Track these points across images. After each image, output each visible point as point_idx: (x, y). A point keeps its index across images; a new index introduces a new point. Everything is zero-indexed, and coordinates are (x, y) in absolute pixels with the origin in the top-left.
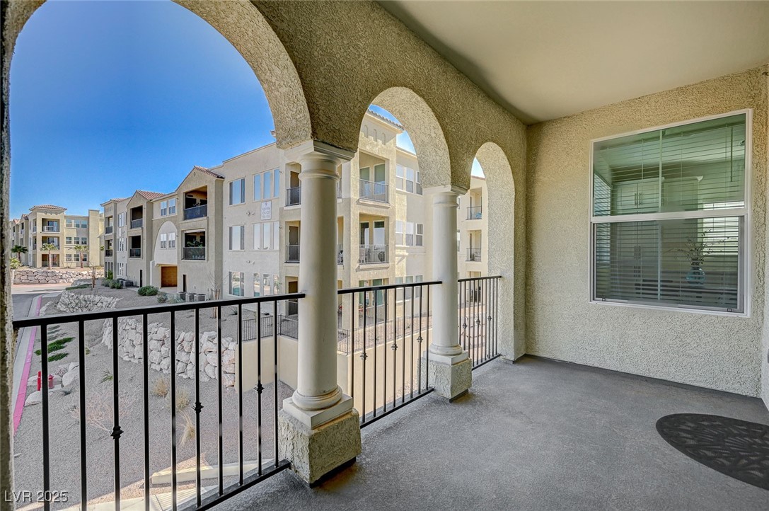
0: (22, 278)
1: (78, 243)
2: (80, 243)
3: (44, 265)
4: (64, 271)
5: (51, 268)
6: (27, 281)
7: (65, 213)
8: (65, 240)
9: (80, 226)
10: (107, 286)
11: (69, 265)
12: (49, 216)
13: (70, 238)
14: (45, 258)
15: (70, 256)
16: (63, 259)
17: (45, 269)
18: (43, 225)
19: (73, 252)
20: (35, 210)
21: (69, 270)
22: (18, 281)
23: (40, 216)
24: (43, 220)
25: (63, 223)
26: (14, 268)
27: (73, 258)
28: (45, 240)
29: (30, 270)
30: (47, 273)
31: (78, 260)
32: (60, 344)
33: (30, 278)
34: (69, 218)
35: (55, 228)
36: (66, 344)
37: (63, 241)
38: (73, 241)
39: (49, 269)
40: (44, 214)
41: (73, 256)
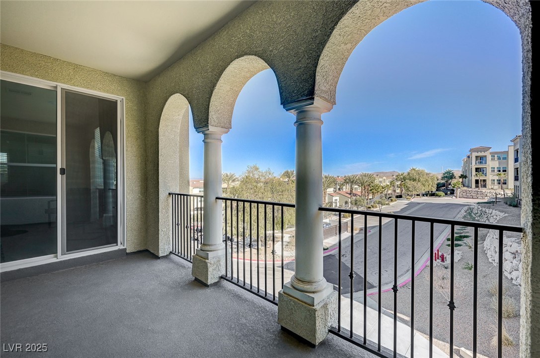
0: (463, 194)
1: (500, 171)
2: (501, 171)
3: (477, 187)
4: (489, 191)
5: (480, 188)
6: (466, 196)
7: (491, 150)
8: (490, 170)
9: (502, 159)
10: (507, 204)
11: (492, 187)
12: (480, 154)
13: (494, 168)
14: (477, 182)
15: (494, 180)
16: (489, 183)
17: (477, 189)
18: (476, 160)
19: (496, 178)
20: (472, 151)
21: (492, 191)
22: (461, 196)
23: (475, 154)
24: (477, 157)
25: (489, 158)
26: (459, 188)
27: (496, 182)
28: (477, 170)
29: (468, 189)
30: (477, 192)
31: (499, 183)
32: (461, 238)
33: (467, 194)
34: (493, 154)
35: (484, 162)
36: (465, 239)
37: (489, 171)
38: (496, 170)
39: (479, 189)
40: (476, 153)
41: (496, 181)
